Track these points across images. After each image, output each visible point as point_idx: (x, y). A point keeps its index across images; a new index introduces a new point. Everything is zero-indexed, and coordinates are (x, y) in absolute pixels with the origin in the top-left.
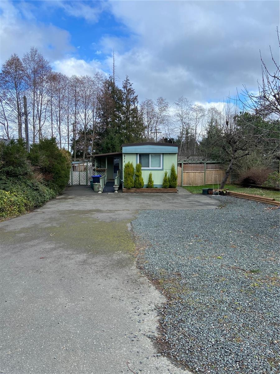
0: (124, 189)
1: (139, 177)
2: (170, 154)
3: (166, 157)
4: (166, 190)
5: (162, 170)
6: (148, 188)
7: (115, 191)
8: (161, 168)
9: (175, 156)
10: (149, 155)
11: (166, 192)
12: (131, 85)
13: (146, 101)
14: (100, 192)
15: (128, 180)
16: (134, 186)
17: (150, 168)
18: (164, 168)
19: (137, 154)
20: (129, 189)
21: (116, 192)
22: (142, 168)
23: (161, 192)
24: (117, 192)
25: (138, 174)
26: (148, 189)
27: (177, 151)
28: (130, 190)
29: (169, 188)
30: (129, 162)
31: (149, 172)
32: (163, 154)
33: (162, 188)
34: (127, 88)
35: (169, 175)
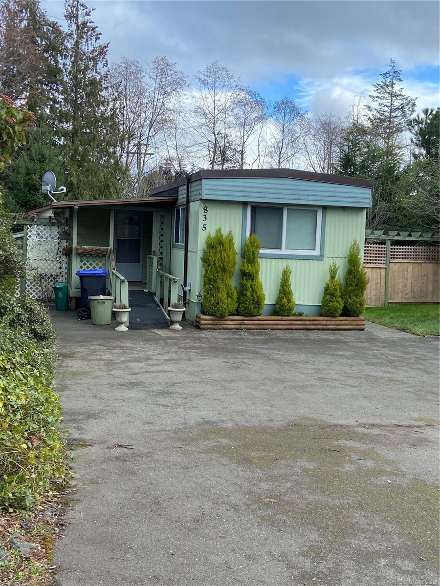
0: (205, 317)
1: (252, 280)
2: (344, 209)
3: (333, 220)
4: (332, 323)
5: (321, 258)
6: (278, 315)
7: (173, 323)
8: (316, 253)
9: (360, 216)
10: (281, 210)
11: (332, 330)
12: (88, 14)
13: (123, 65)
14: (123, 328)
15: (218, 289)
16: (237, 310)
17: (284, 251)
18: (327, 252)
19: (245, 204)
20: (222, 317)
21: (177, 326)
22: (262, 251)
23: (319, 330)
24: (180, 328)
25: (248, 268)
26: (280, 318)
27: (368, 201)
28: (223, 322)
29: (342, 315)
30: (220, 230)
31: (282, 265)
32: (325, 208)
33: (321, 315)
34: (77, 20)
35: (340, 275)
